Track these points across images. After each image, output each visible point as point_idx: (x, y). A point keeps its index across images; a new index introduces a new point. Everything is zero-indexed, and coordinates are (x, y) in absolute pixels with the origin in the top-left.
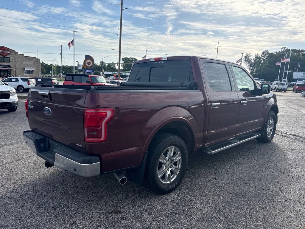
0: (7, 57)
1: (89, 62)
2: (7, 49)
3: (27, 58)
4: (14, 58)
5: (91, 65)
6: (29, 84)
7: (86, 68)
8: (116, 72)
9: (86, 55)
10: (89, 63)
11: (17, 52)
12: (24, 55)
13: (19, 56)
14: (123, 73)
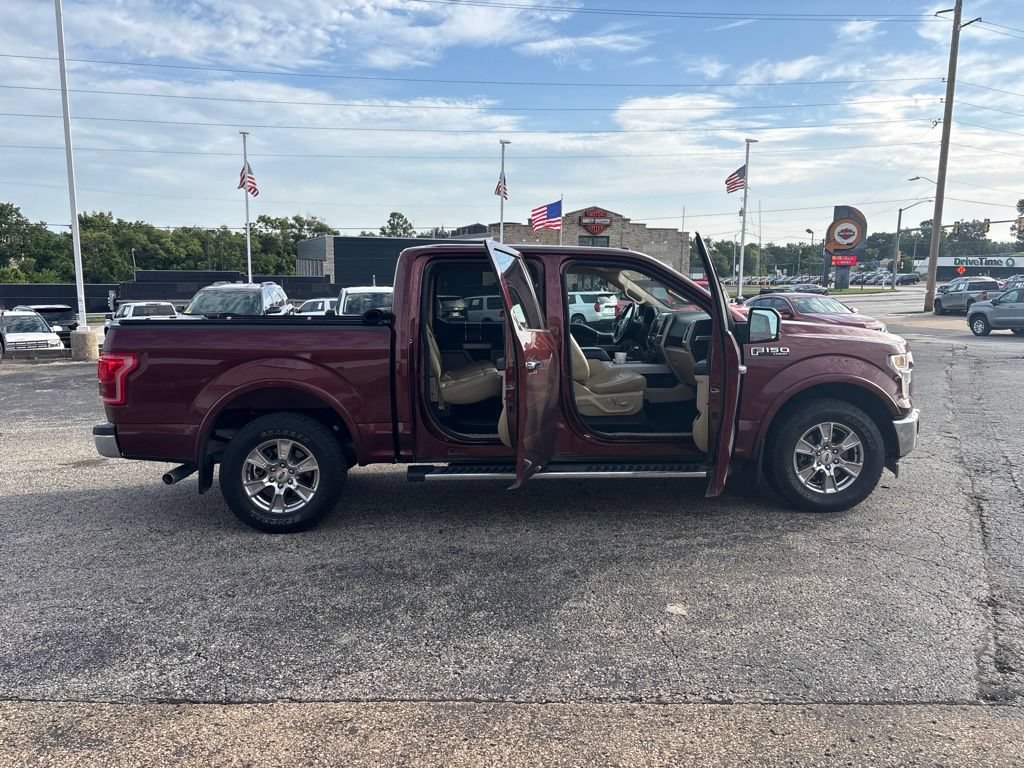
0: (603, 234)
1: (846, 230)
2: (603, 214)
3: (654, 232)
4: (618, 237)
5: (850, 240)
6: (597, 309)
7: (835, 250)
8: (971, 259)
9: (836, 207)
10: (846, 234)
11: (629, 220)
12: (647, 227)
13: (634, 230)
14: (1004, 259)
